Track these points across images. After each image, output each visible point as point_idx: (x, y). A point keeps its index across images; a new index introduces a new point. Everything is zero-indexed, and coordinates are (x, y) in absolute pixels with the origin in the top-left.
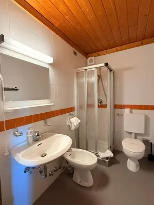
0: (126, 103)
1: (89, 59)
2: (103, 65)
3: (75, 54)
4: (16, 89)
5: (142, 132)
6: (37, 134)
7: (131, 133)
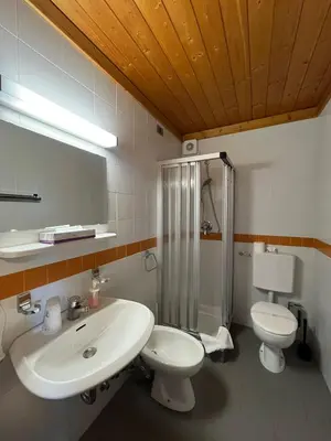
0: (257, 231)
1: (187, 142)
2: (218, 155)
3: (160, 131)
4: (35, 199)
5: (288, 289)
6: (74, 304)
7: (267, 292)
